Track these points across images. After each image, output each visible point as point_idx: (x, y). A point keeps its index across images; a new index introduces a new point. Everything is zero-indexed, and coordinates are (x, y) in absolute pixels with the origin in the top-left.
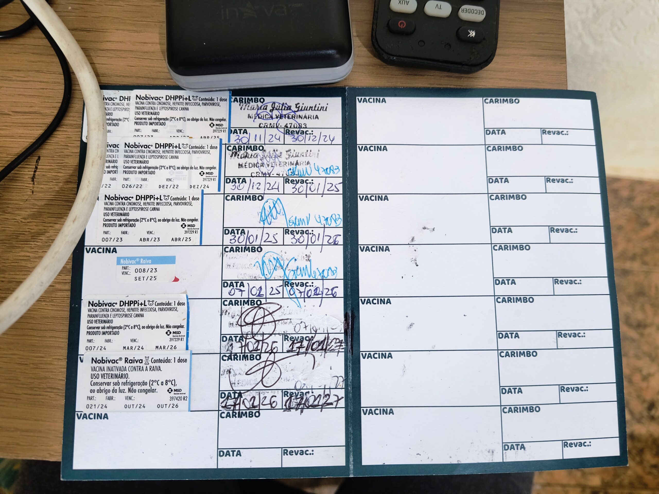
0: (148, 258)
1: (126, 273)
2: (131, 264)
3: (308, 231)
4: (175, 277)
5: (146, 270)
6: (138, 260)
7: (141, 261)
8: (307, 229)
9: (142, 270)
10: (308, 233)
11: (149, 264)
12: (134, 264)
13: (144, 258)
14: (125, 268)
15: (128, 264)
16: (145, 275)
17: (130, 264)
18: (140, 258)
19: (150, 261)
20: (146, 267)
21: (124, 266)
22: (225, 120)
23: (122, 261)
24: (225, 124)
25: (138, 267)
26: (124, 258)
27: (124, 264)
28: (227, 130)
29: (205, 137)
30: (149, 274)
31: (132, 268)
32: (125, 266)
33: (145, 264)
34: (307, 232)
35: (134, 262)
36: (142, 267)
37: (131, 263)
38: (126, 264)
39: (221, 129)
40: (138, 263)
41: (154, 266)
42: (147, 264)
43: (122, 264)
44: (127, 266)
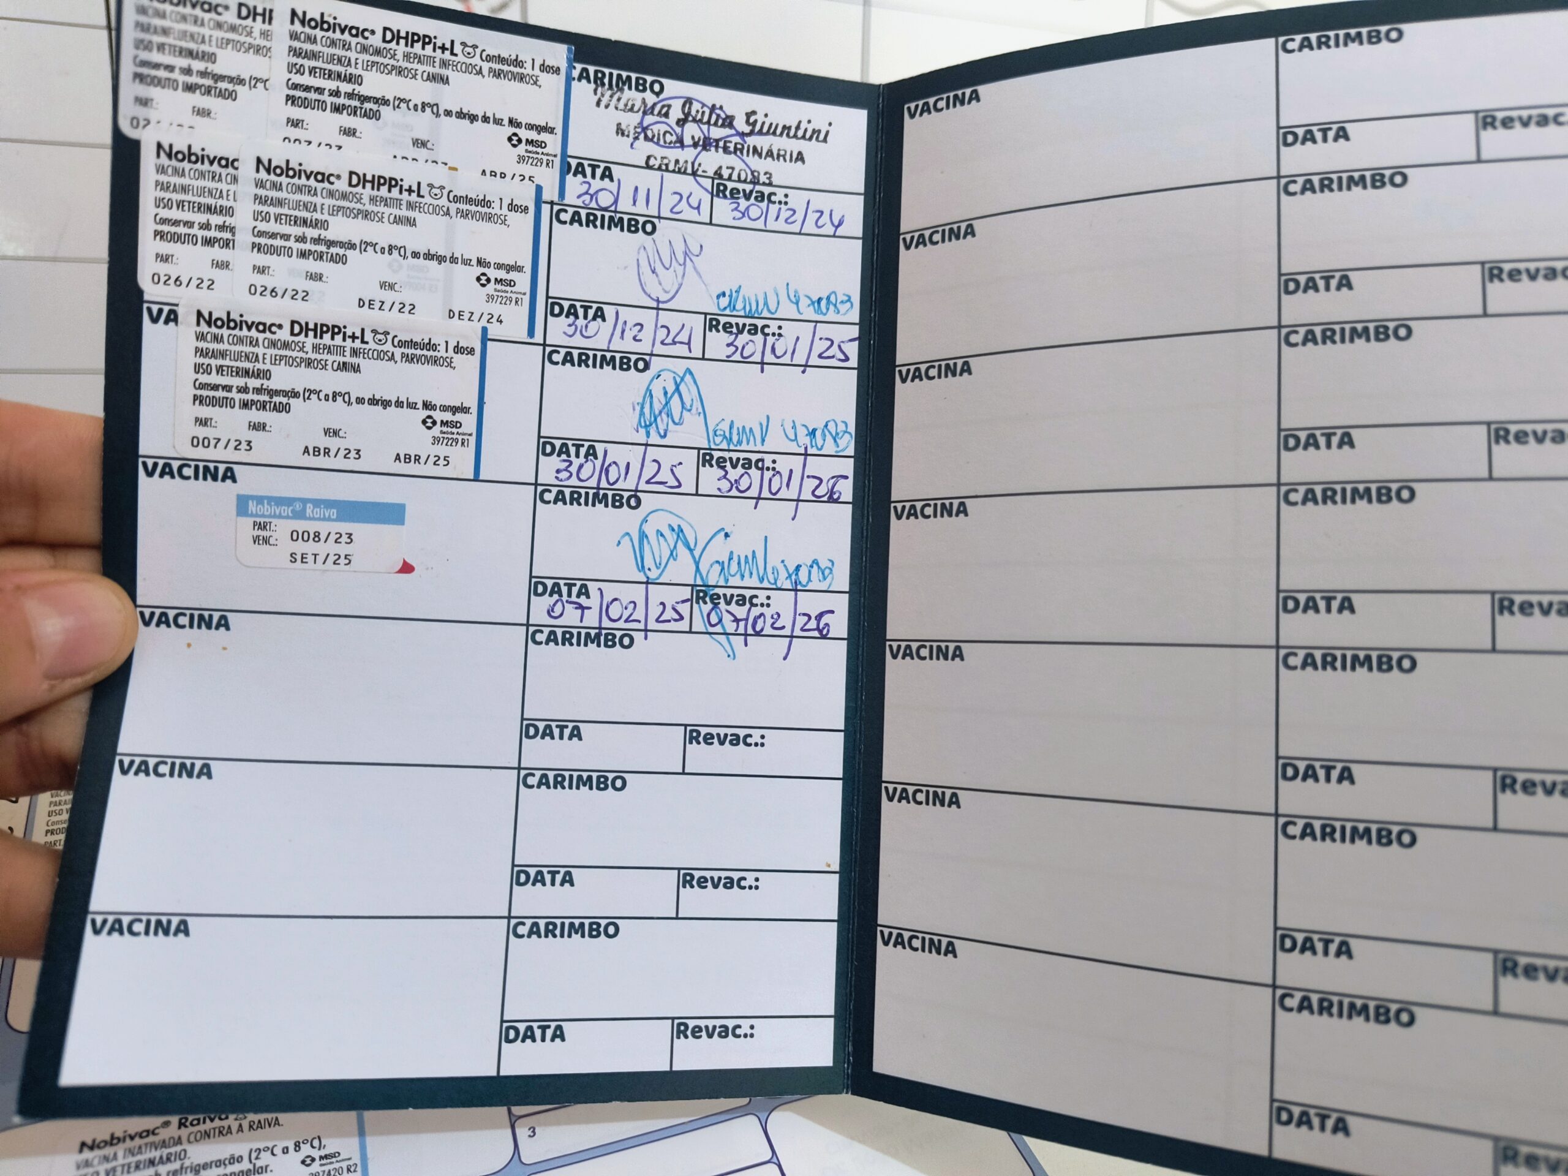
0: (329, 504)
1: (266, 541)
2: (280, 517)
3: (762, 460)
4: (404, 560)
5: (323, 537)
6: (298, 506)
7: (309, 511)
8: (759, 456)
9: (312, 536)
10: (763, 465)
11: (329, 519)
12: (288, 517)
13: (317, 503)
14: (262, 527)
15: (270, 516)
16: (321, 548)
17: (275, 516)
18: (304, 501)
19: (333, 513)
20: (324, 528)
21: (258, 520)
22: (551, 131)
23: (252, 506)
24: (553, 144)
25: (301, 525)
26: (260, 500)
27: (257, 515)
28: (557, 161)
29: (493, 174)
30: (331, 548)
31: (282, 529)
32: (262, 520)
33: (319, 519)
34: (760, 465)
35: (286, 510)
36: (312, 527)
37: (277, 512)
38: (263, 516)
39: (540, 156)
40: (300, 515)
41: (344, 527)
42: (324, 519)
43: (252, 515)
44: (267, 520)
